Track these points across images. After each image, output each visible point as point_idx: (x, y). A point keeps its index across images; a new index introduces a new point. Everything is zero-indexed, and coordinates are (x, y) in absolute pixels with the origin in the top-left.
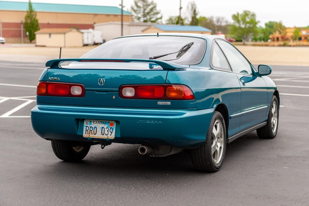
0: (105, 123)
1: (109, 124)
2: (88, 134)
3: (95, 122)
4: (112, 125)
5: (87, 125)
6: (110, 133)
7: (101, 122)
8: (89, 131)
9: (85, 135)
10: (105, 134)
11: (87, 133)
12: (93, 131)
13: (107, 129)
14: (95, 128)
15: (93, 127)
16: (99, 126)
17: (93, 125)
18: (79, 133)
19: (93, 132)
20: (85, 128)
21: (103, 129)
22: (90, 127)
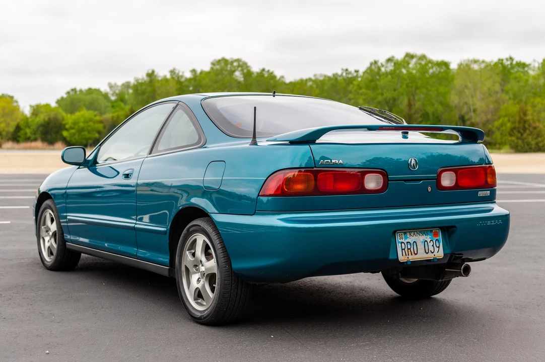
0: (426, 234)
1: (432, 234)
2: (406, 255)
3: (412, 234)
4: (436, 235)
5: (401, 240)
6: (436, 249)
7: (421, 232)
8: (406, 249)
9: (402, 258)
10: (430, 251)
11: (404, 254)
12: (412, 249)
13: (431, 242)
14: (415, 243)
15: (412, 243)
16: (420, 239)
17: (411, 239)
18: (391, 257)
19: (412, 251)
20: (399, 245)
21: (426, 243)
22: (407, 243)
